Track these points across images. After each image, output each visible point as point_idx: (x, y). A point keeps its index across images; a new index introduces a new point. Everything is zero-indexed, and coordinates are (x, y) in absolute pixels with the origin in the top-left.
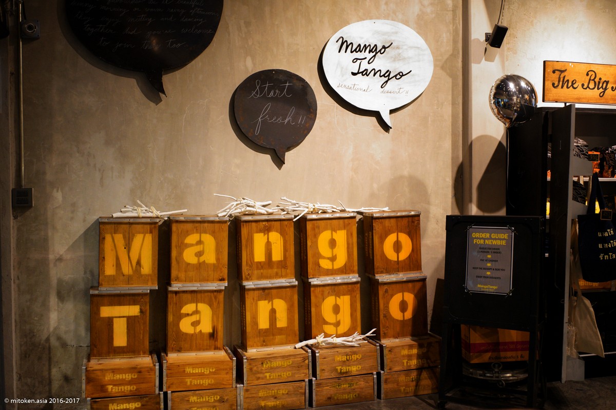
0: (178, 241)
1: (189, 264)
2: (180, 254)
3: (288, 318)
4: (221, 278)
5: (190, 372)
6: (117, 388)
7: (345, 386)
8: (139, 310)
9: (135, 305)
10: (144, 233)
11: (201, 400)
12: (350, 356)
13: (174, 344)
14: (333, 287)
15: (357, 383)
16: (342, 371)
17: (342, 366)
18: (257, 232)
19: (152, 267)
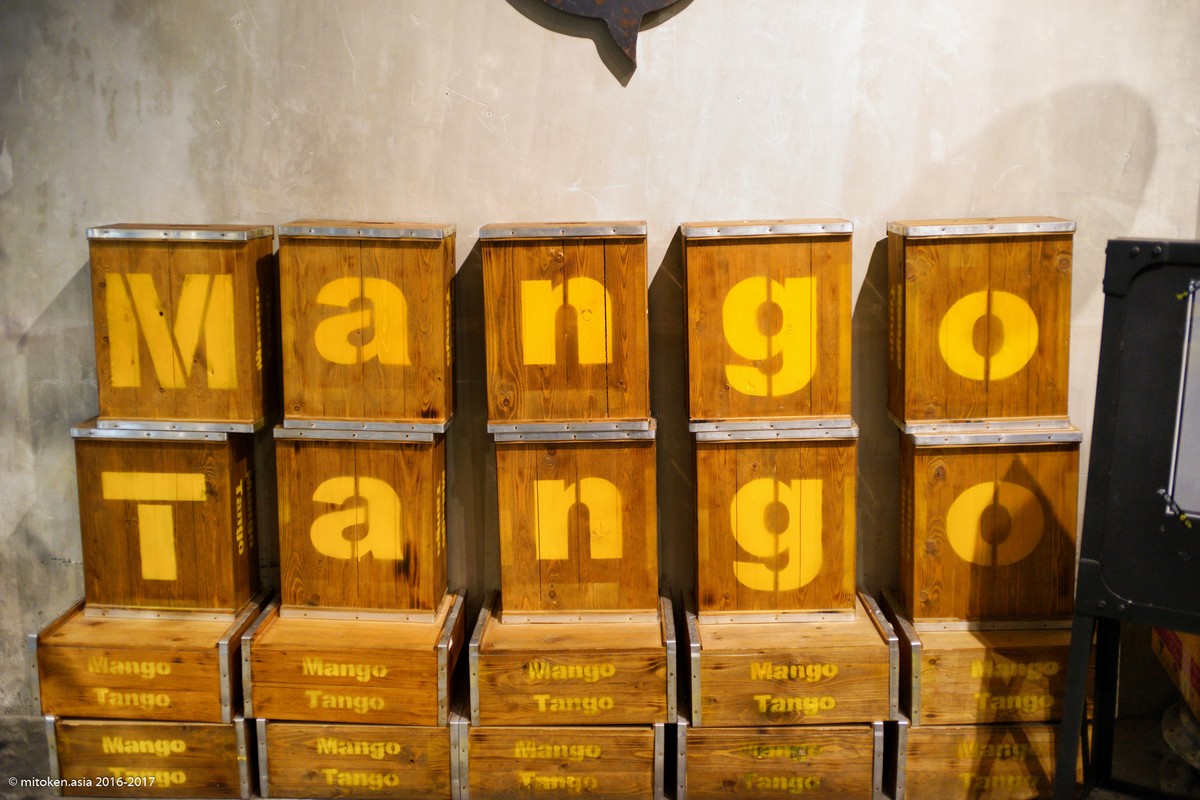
0: (299, 297)
1: (331, 365)
2: (306, 334)
3: (625, 535)
4: (425, 409)
5: (316, 673)
6: (120, 696)
7: (779, 752)
8: (204, 488)
9: (191, 472)
10: (213, 272)
11: (350, 750)
12: (802, 668)
13: (298, 585)
14: (768, 452)
15: (819, 747)
16: (774, 708)
17: (774, 696)
18: (531, 277)
19: (238, 371)
